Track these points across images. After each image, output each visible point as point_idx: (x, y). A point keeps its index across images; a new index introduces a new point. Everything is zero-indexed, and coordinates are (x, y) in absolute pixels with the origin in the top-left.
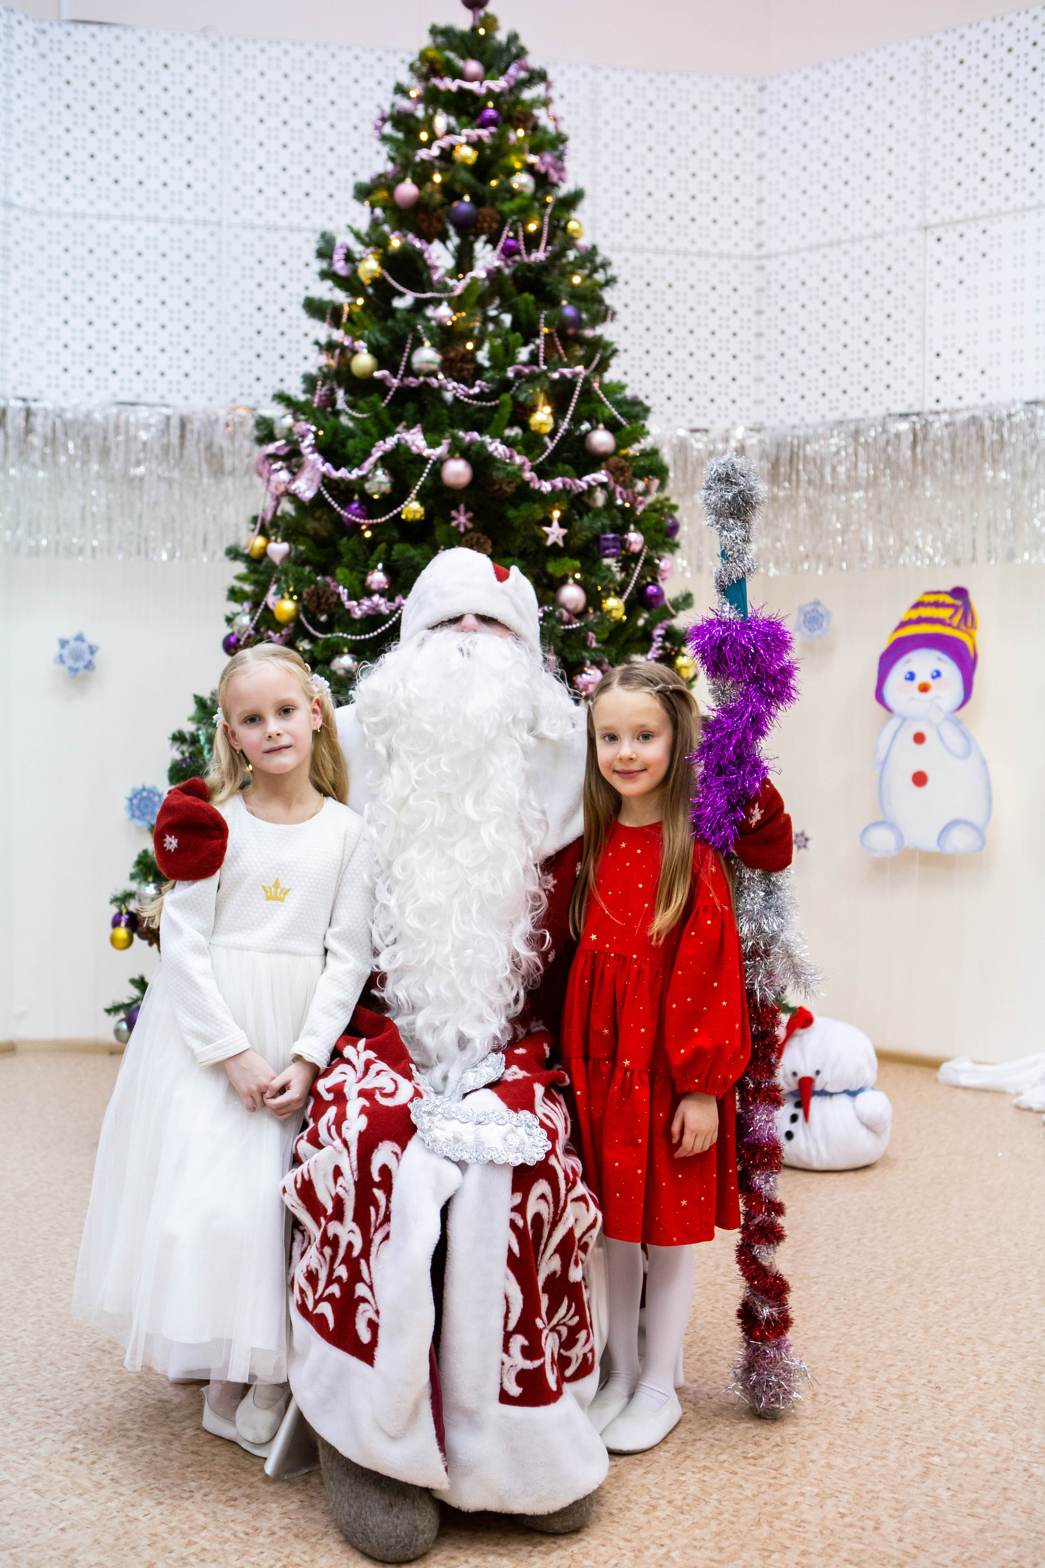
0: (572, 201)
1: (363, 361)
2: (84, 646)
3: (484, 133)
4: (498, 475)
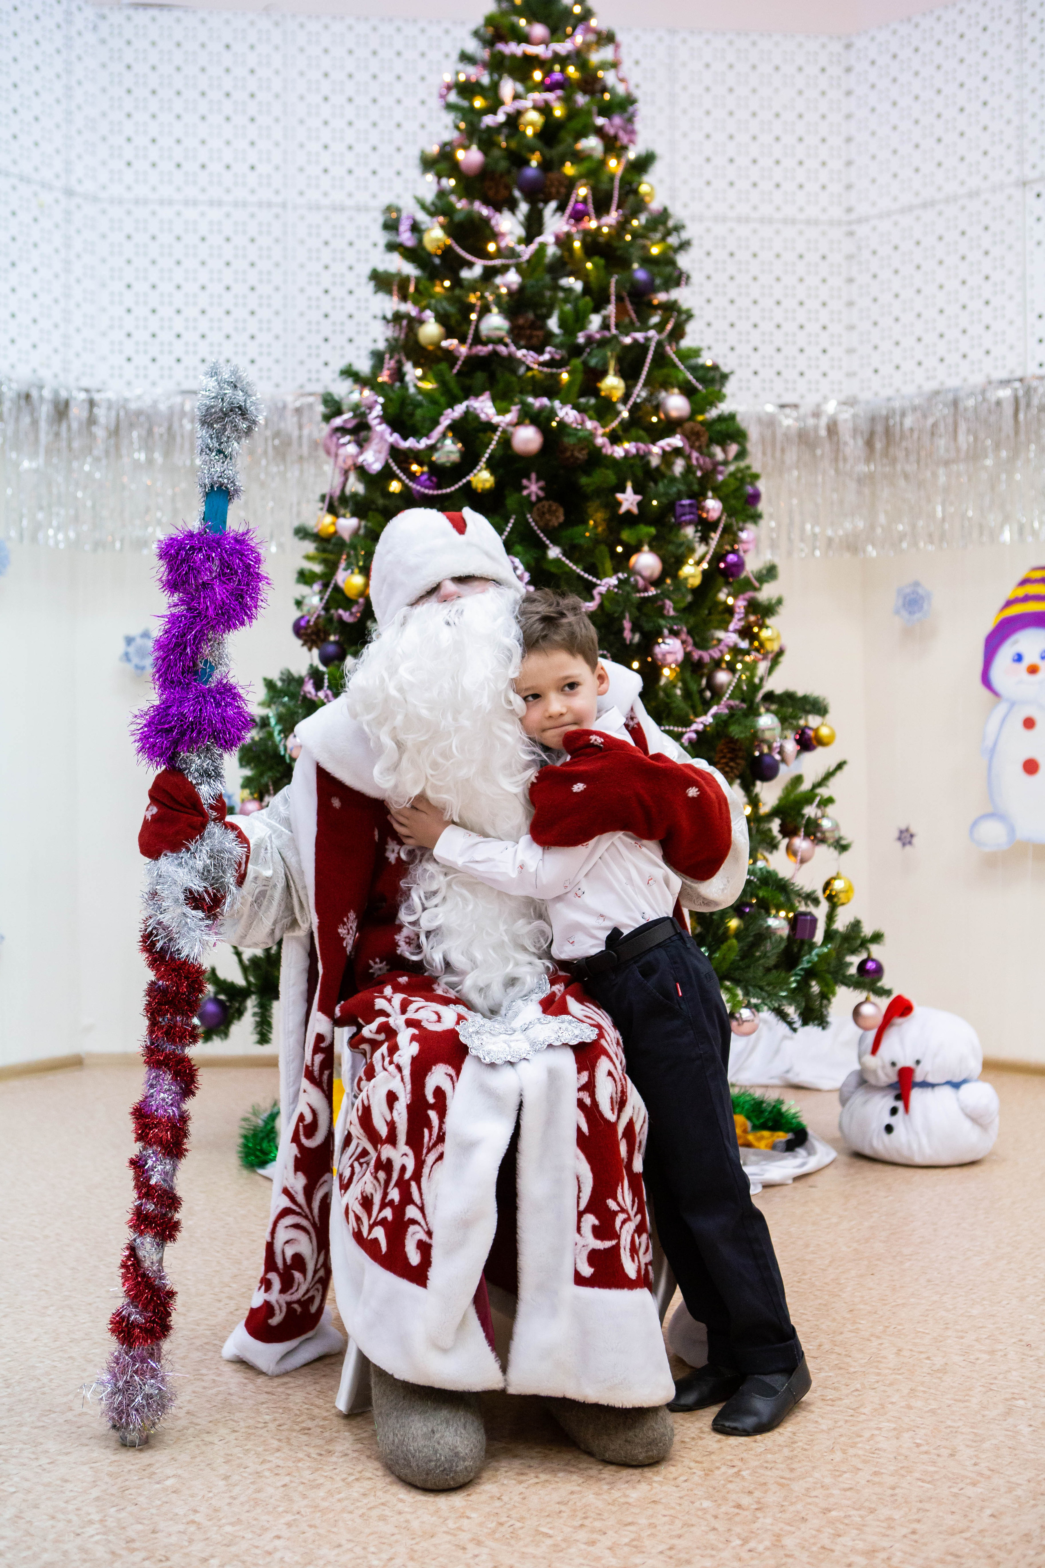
0: (642, 164)
1: (430, 330)
2: (150, 643)
3: (551, 97)
4: (571, 442)
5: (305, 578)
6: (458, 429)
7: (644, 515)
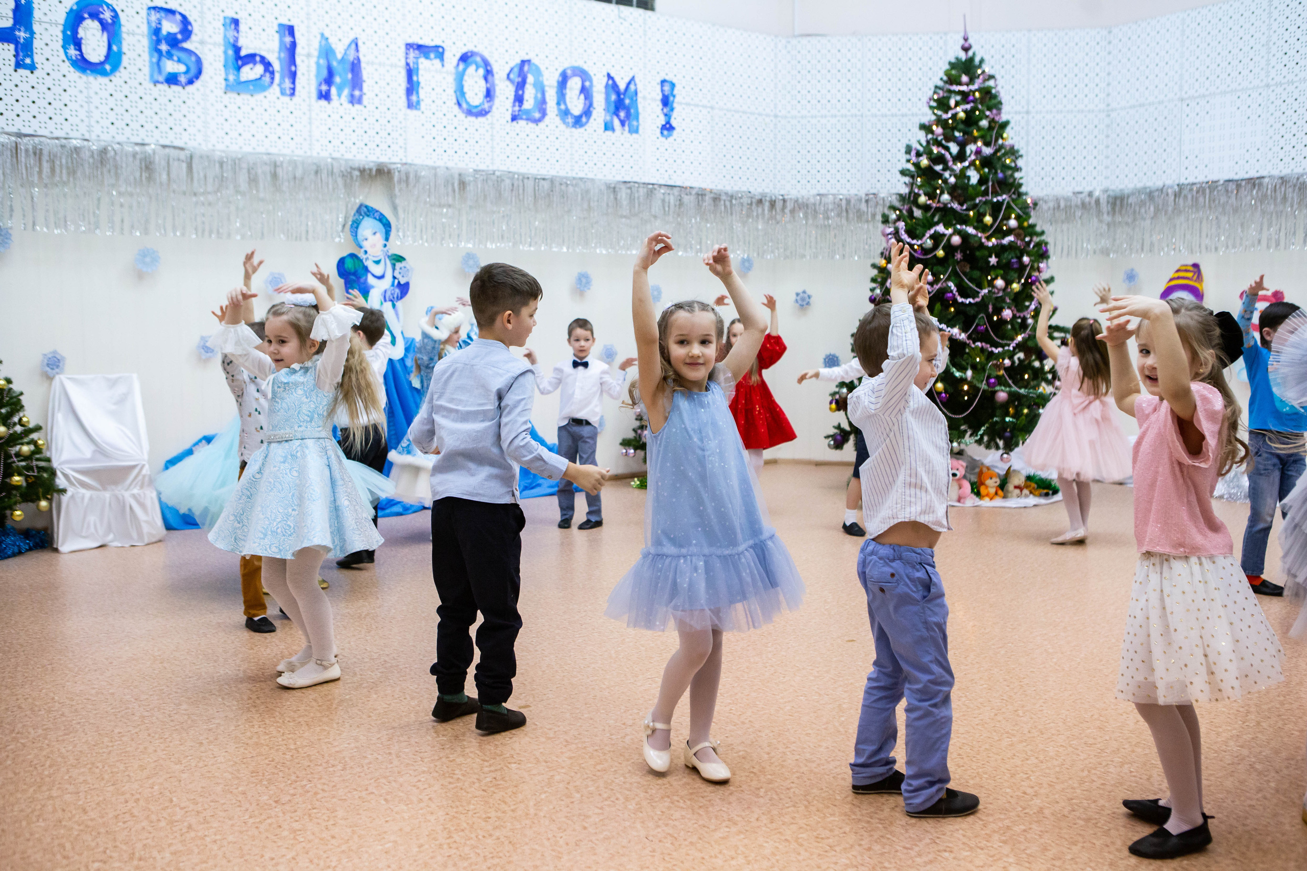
0: (1004, 125)
1: (923, 199)
2: (806, 296)
3: (968, 107)
4: (972, 241)
5: (873, 280)
6: (931, 237)
7: (999, 266)
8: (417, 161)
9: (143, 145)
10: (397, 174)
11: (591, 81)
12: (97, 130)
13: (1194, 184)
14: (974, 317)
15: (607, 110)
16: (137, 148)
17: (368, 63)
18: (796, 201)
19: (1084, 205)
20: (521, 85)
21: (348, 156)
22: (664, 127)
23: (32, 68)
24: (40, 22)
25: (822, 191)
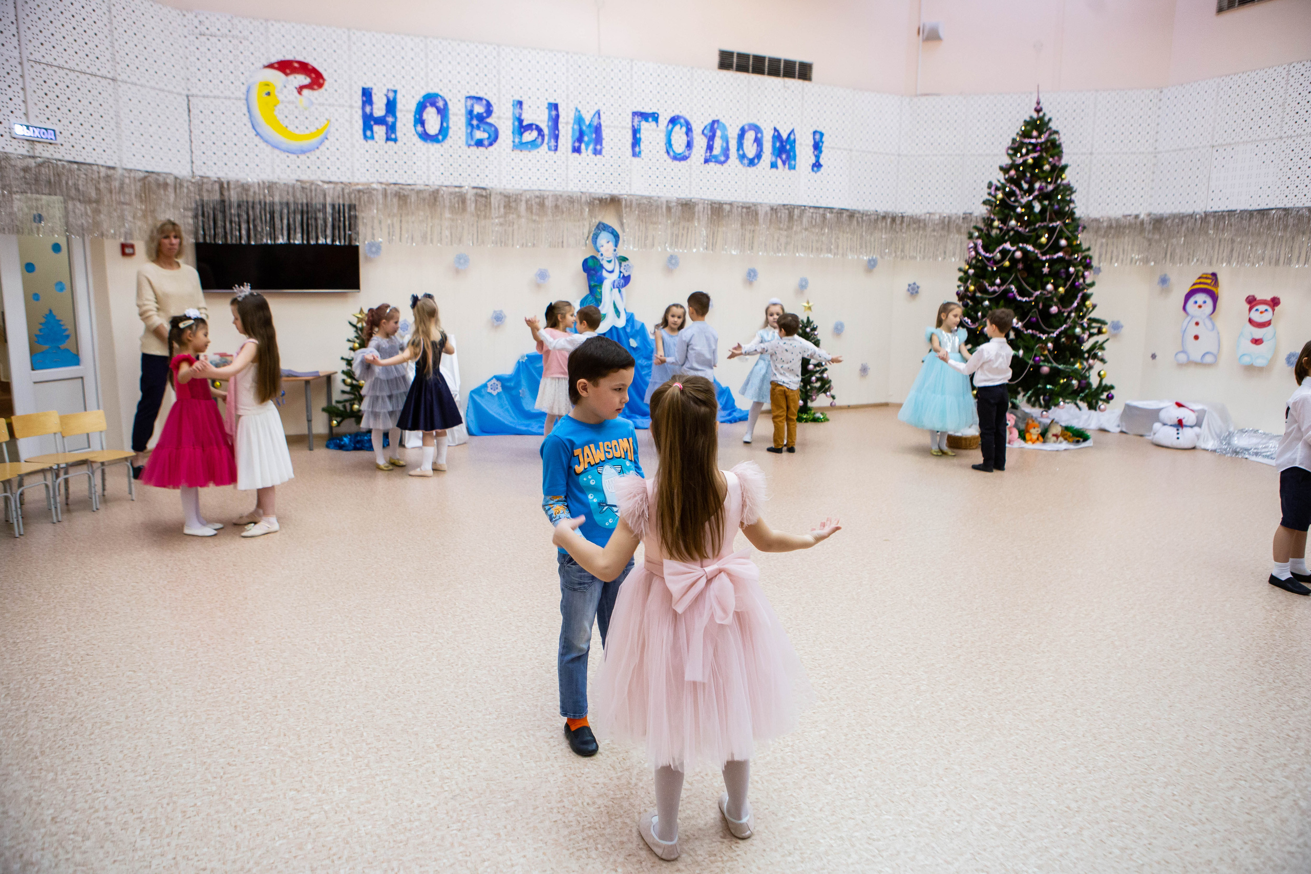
0: (1064, 168)
1: (996, 223)
2: (915, 286)
3: (1036, 155)
4: (1030, 255)
5: (960, 279)
6: (1000, 252)
7: (1050, 274)
8: (638, 193)
9: (460, 187)
10: (624, 202)
11: (762, 133)
12: (433, 178)
13: (1216, 212)
14: (1029, 311)
15: (773, 153)
16: (457, 190)
17: (606, 127)
18: (912, 217)
19: (1130, 225)
20: (711, 138)
21: (592, 190)
22: (814, 165)
23: (395, 140)
24: (401, 111)
25: (931, 211)
